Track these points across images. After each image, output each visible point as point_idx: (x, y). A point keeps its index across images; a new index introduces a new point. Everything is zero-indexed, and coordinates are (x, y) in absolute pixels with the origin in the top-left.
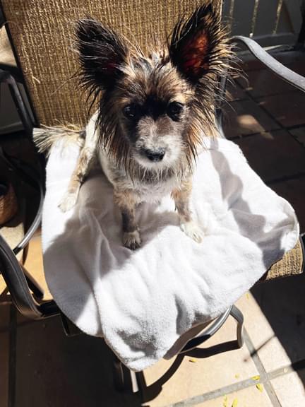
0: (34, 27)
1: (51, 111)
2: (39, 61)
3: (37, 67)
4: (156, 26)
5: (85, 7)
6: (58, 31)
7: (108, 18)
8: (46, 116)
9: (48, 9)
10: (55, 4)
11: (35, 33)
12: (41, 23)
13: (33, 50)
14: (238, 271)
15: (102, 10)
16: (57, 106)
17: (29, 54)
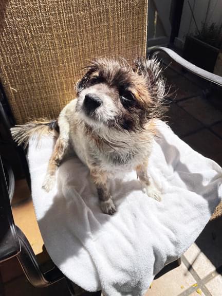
0: (10, 49)
1: (26, 112)
2: (16, 76)
3: (14, 80)
4: (103, 44)
5: (50, 32)
6: (30, 52)
7: (68, 40)
8: (22, 116)
9: (22, 35)
10: (27, 31)
11: (11, 54)
12: (16, 46)
13: (10, 67)
14: (193, 219)
15: (63, 34)
16: (30, 108)
17: (7, 71)
